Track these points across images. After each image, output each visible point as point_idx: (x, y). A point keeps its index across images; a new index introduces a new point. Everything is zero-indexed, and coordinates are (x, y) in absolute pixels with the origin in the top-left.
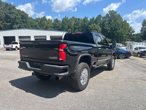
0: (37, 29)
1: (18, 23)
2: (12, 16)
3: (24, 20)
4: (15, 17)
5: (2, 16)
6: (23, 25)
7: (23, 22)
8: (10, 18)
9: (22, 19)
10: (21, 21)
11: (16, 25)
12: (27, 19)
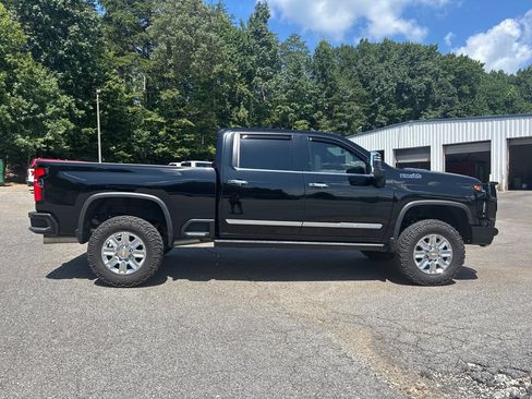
0: (513, 112)
1: (439, 101)
2: (417, 85)
3: (465, 88)
4: (429, 85)
5: (384, 91)
6: (458, 105)
7: (461, 95)
8: (409, 92)
9: (458, 86)
10: (453, 95)
11: (430, 111)
12: (478, 81)
